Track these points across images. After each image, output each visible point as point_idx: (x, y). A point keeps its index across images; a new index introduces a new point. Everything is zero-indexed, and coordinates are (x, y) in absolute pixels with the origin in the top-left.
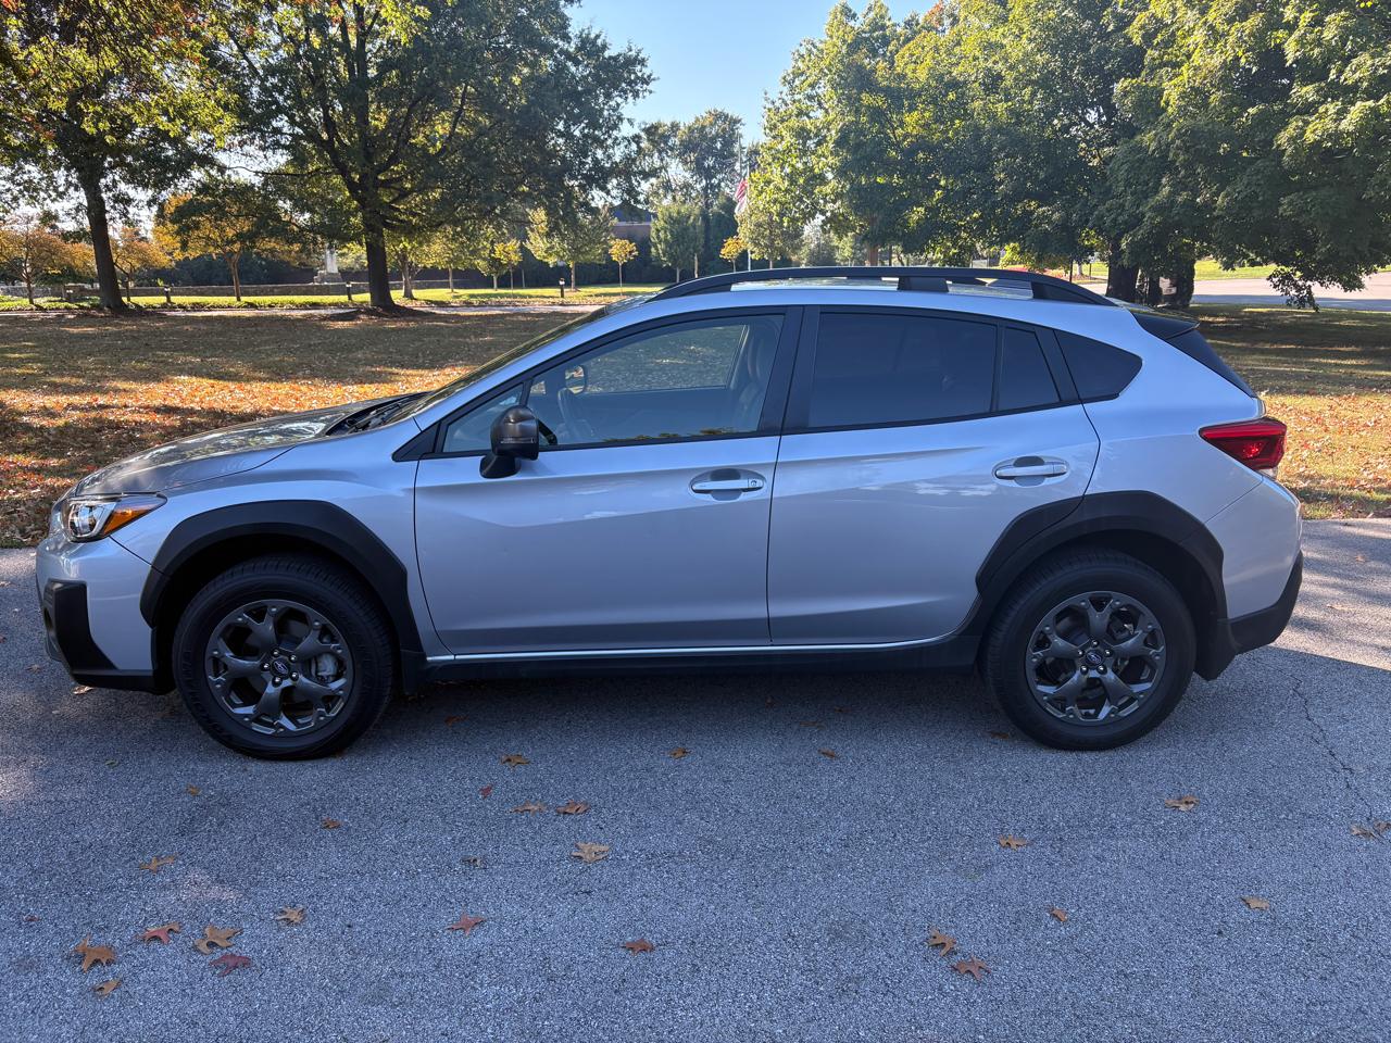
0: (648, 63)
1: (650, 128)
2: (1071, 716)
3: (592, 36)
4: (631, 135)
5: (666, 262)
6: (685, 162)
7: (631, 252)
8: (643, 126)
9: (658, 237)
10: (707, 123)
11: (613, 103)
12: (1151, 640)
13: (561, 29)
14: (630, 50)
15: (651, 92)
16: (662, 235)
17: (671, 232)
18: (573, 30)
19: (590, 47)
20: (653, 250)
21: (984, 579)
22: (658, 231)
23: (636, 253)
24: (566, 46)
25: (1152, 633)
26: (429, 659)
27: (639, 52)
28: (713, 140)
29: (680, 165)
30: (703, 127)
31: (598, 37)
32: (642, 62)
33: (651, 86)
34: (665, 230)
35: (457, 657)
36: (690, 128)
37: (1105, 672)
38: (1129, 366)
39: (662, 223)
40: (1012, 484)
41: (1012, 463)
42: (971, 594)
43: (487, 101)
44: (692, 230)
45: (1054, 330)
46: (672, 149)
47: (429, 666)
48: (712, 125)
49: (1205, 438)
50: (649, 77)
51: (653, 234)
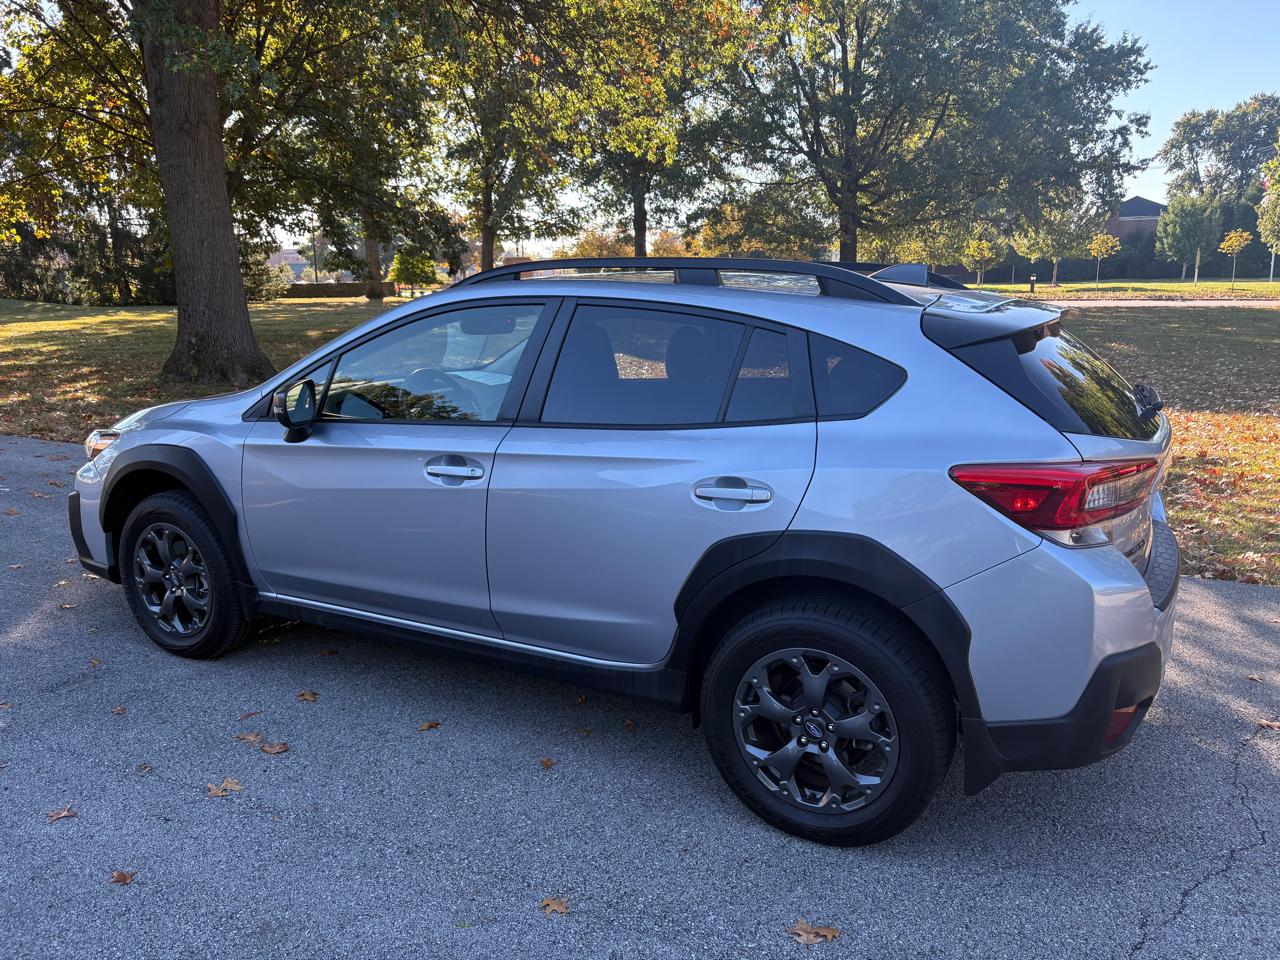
0: (1145, 52)
1: (1141, 118)
2: (786, 793)
3: (1089, 30)
4: (1117, 127)
5: (1171, 256)
6: (1218, 153)
7: (1113, 248)
8: (1133, 117)
9: (1165, 231)
10: (1251, 109)
11: (1104, 96)
12: (880, 723)
13: (1056, 26)
14: (1125, 40)
15: (1146, 81)
16: (1170, 229)
17: (1181, 225)
18: (1071, 26)
19: (1086, 40)
20: (1158, 244)
21: (684, 605)
22: (1166, 225)
23: (1119, 248)
24: (1059, 43)
25: (881, 716)
26: (261, 593)
27: (1136, 41)
28: (1257, 126)
29: (1213, 157)
30: (1245, 114)
31: (1095, 30)
32: (1139, 52)
33: (1148, 75)
34: (1174, 223)
35: (279, 596)
36: (1228, 116)
37: (825, 750)
38: (891, 378)
39: (1172, 216)
40: (712, 506)
41: (713, 482)
42: (672, 625)
43: (967, 105)
44: (1206, 223)
45: (807, 332)
46: (1205, 139)
47: (258, 599)
48: (1256, 111)
49: (956, 480)
50: (1146, 66)
51: (1160, 228)
